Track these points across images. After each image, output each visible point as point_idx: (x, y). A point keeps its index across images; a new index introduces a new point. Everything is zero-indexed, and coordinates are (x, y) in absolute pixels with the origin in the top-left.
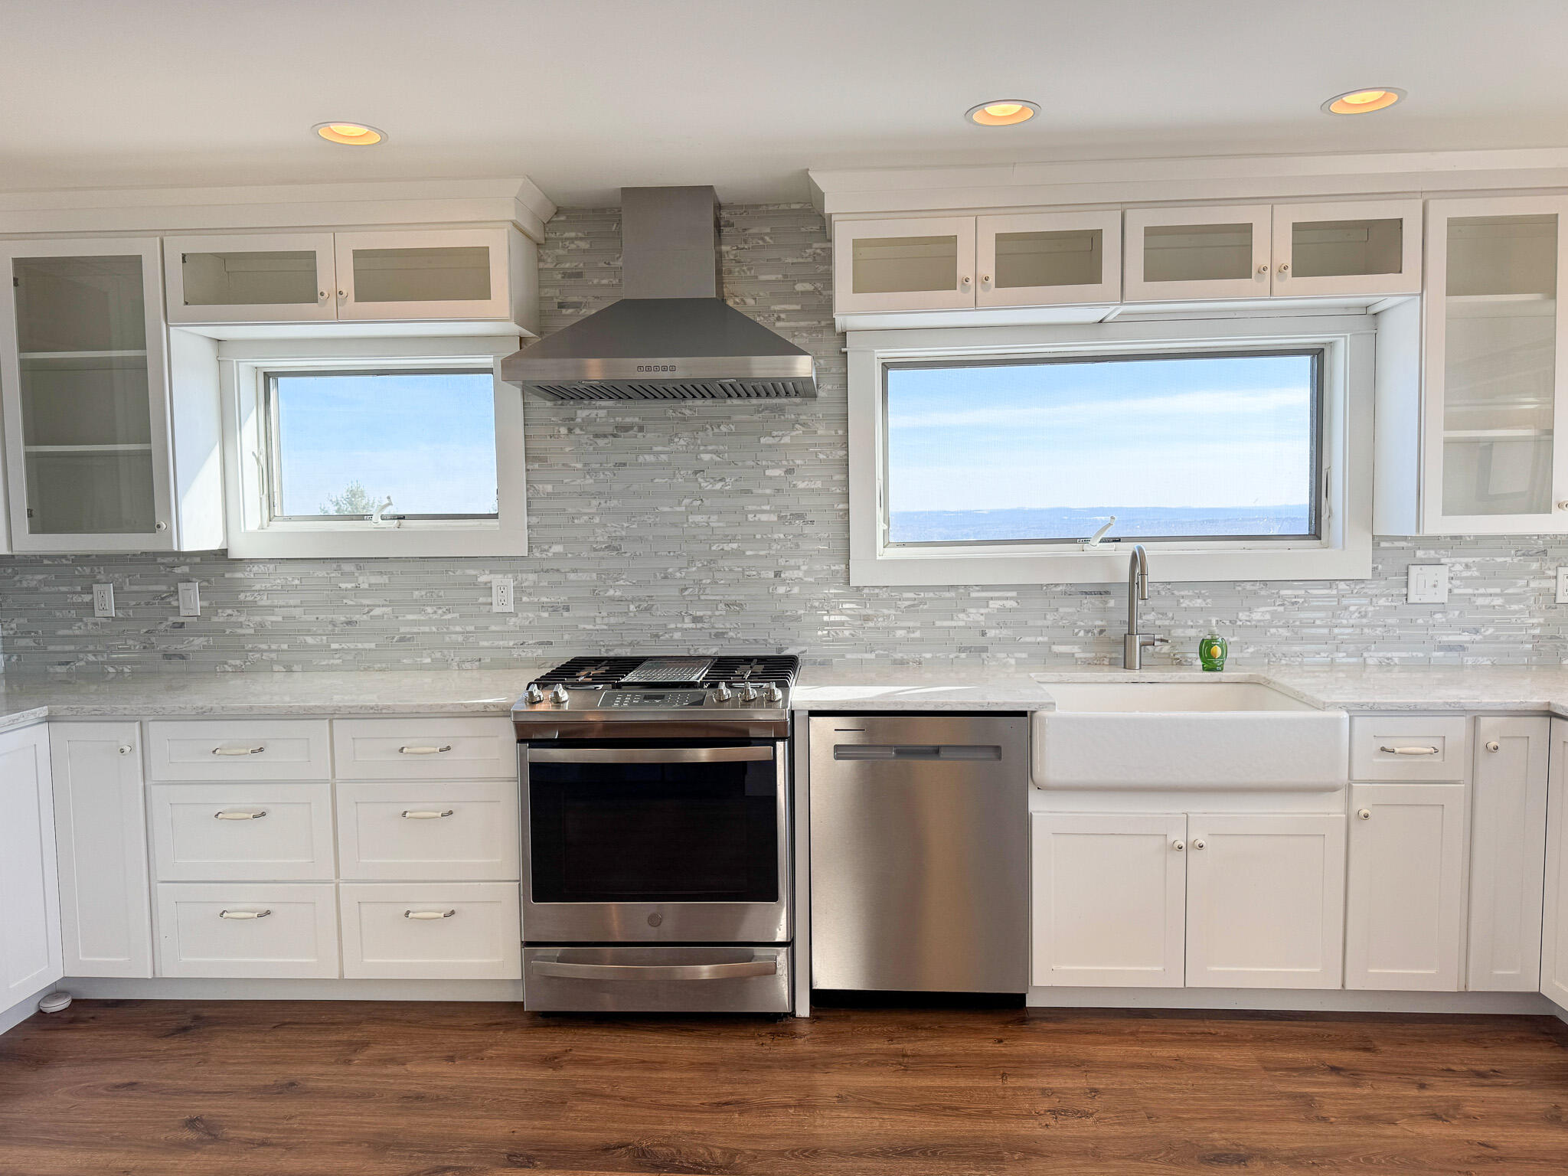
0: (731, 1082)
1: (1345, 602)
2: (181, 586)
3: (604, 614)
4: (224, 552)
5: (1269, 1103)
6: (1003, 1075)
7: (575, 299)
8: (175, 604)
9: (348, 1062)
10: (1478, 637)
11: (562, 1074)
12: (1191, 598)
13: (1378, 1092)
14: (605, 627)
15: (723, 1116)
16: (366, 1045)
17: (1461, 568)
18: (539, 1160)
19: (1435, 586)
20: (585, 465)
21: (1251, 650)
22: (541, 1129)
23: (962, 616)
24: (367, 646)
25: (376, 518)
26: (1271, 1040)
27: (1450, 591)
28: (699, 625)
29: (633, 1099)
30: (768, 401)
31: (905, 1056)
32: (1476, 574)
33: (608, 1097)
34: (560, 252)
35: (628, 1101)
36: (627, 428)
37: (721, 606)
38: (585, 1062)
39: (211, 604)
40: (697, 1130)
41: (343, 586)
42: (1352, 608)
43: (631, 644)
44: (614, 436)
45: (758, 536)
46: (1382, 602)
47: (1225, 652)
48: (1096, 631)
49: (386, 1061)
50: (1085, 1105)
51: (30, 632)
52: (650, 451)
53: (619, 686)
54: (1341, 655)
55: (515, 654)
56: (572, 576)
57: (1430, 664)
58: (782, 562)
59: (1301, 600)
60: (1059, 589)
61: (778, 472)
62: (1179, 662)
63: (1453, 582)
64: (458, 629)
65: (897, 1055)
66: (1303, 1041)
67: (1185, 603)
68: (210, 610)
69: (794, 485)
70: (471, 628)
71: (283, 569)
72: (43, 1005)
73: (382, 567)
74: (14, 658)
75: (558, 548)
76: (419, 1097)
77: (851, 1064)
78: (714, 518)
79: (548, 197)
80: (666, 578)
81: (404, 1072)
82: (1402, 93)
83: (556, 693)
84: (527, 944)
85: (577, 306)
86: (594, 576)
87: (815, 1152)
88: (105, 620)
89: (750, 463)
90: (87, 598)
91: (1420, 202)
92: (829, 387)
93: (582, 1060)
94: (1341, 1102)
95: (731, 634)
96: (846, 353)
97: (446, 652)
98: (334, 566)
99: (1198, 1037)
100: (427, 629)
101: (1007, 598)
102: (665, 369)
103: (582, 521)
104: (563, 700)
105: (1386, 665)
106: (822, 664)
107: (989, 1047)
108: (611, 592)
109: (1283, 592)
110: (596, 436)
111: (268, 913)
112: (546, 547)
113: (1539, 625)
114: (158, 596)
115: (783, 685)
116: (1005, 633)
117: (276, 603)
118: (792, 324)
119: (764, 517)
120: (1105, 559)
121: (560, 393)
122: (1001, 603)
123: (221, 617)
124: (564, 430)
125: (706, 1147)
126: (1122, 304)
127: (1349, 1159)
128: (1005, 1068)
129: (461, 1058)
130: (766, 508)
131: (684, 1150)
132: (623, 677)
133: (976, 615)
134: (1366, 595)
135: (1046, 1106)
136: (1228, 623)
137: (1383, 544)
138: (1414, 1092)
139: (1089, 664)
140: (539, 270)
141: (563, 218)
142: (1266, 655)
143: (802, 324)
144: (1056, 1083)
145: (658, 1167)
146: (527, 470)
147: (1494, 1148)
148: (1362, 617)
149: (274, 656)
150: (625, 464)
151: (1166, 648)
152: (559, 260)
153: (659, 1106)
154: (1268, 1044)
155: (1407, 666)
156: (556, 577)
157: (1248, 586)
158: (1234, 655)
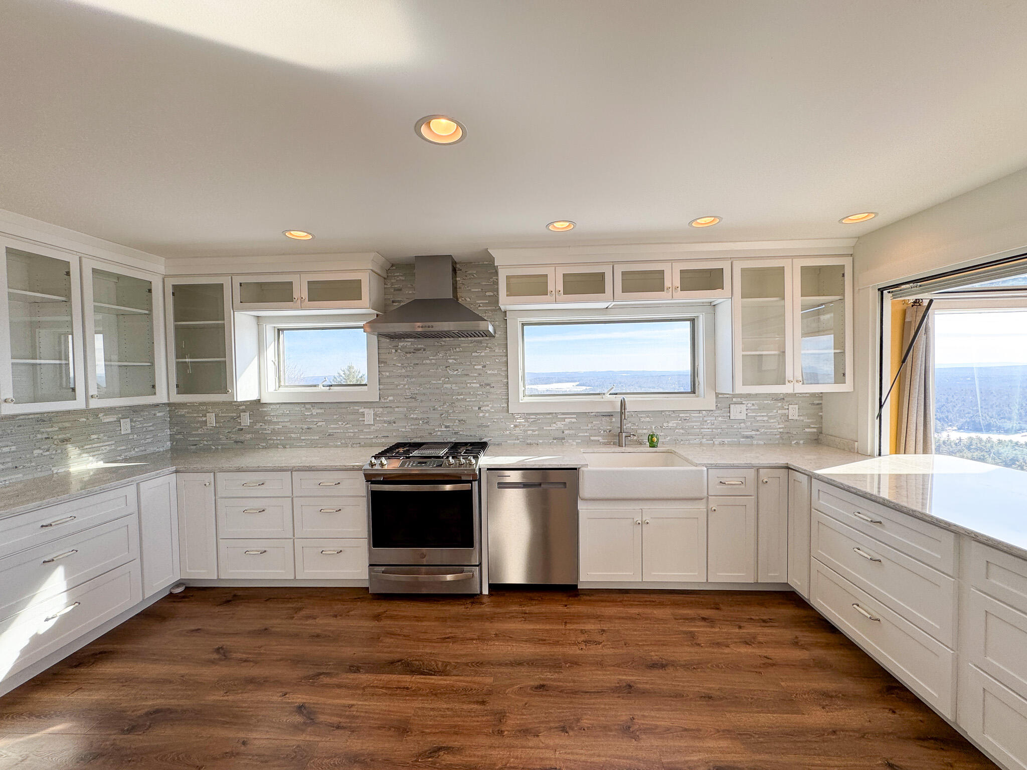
0: (452, 627)
1: (705, 419)
2: (242, 414)
3: (409, 425)
4: (258, 401)
5: (676, 636)
6: (566, 623)
7: (399, 299)
8: (239, 421)
9: (292, 618)
10: (758, 433)
11: (382, 623)
12: (645, 418)
13: (722, 630)
14: (410, 430)
15: (445, 644)
16: (300, 609)
17: (751, 405)
18: (362, 669)
19: (741, 412)
20: (402, 364)
21: (668, 438)
22: (367, 652)
23: (554, 425)
24: (315, 438)
25: (321, 386)
26: (678, 604)
27: (747, 414)
28: (448, 429)
29: (408, 636)
30: (476, 338)
31: (526, 613)
32: (757, 408)
33: (399, 635)
34: (393, 281)
35: (407, 637)
36: (419, 350)
37: (457, 421)
38: (391, 617)
39: (254, 421)
40: (433, 652)
41: (306, 413)
42: (708, 422)
43: (420, 437)
44: (414, 353)
45: (472, 393)
46: (720, 419)
47: (658, 440)
48: (608, 431)
49: (308, 617)
50: (599, 638)
51: (181, 433)
52: (428, 358)
53: (409, 458)
54: (705, 440)
55: (374, 441)
56: (396, 409)
57: (739, 444)
58: (481, 403)
59: (688, 418)
60: (593, 414)
61: (480, 367)
62: (640, 443)
63: (748, 411)
64: (351, 431)
65: (522, 613)
66: (690, 605)
67: (642, 420)
68: (253, 424)
69: (486, 372)
70: (356, 431)
71: (283, 406)
72: (172, 590)
73: (321, 406)
74: (174, 443)
75: (391, 398)
76: (318, 636)
77: (503, 617)
78: (454, 385)
79: (387, 260)
80: (434, 410)
81: (314, 623)
82: (721, 219)
83: (381, 461)
84: (370, 565)
85: (399, 302)
86: (405, 409)
87: (482, 663)
88: (211, 428)
89: (468, 363)
90: (204, 419)
91: (730, 261)
92: (500, 333)
93: (391, 616)
94: (706, 635)
95: (461, 433)
96: (506, 319)
97: (346, 440)
98: (303, 406)
99: (648, 603)
100: (339, 431)
101: (572, 418)
102: (429, 327)
103: (400, 387)
104: (384, 464)
105: (722, 444)
106: (498, 445)
107: (560, 608)
108: (412, 416)
109: (680, 415)
110: (406, 353)
111: (265, 551)
112: (386, 398)
113: (782, 428)
114: (232, 418)
115: (476, 458)
116: (571, 432)
117: (280, 420)
118: (485, 308)
119: (474, 385)
120: (611, 402)
121: (393, 337)
122: (570, 419)
123: (258, 426)
124: (394, 351)
125: (435, 661)
126: (613, 301)
127: (709, 665)
128: (566, 619)
129: (341, 616)
130: (475, 381)
131: (426, 663)
132: (411, 453)
133: (560, 425)
134: (713, 416)
135: (583, 638)
136: (659, 427)
137: (720, 396)
138: (737, 630)
139: (605, 444)
140: (385, 288)
141: (394, 268)
142: (675, 440)
143: (489, 308)
144: (588, 627)
145: (413, 672)
146: (379, 367)
147: (771, 659)
148: (712, 425)
149: (278, 442)
150: (418, 364)
151: (635, 438)
152: (392, 284)
153: (419, 640)
154: (677, 606)
155: (730, 444)
156: (389, 409)
157: (667, 413)
158: (662, 440)
